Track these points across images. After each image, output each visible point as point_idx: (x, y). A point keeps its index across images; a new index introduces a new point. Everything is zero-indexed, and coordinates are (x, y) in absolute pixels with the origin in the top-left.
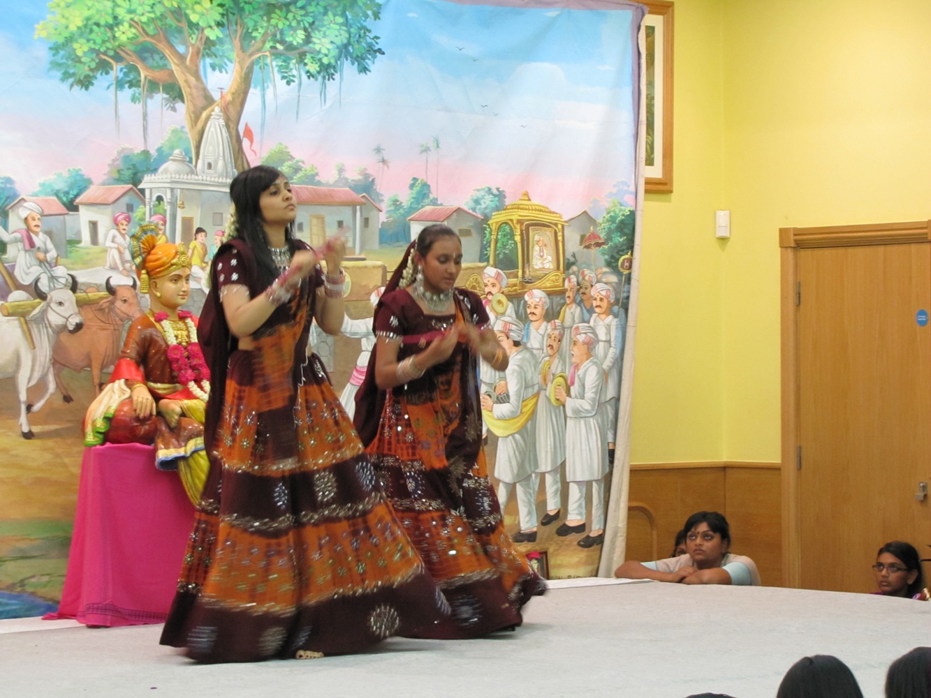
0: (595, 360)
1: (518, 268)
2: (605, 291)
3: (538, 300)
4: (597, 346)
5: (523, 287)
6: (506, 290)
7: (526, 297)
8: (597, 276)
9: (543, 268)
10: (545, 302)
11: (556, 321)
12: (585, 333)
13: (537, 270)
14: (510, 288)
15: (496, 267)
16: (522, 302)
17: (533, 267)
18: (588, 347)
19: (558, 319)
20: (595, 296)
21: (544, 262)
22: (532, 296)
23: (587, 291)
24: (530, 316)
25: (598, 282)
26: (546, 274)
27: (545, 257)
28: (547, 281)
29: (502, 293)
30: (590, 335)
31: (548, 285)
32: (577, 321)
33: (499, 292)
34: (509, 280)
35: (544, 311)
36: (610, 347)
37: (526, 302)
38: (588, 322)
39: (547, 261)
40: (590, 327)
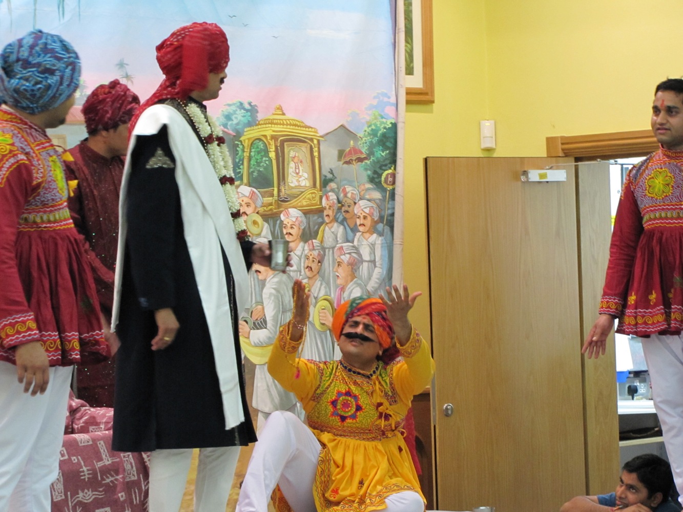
0: (360, 282)
1: (274, 187)
2: (368, 209)
3: (294, 219)
4: (361, 267)
5: (279, 206)
6: (261, 210)
7: (282, 217)
8: (360, 193)
9: (300, 186)
10: (301, 222)
11: (314, 241)
12: (349, 253)
13: (293, 188)
14: (265, 208)
15: (250, 186)
16: (278, 222)
17: (289, 185)
18: (352, 268)
19: (315, 239)
20: (359, 214)
21: (300, 179)
22: (288, 215)
23: (350, 209)
24: (286, 236)
25: (361, 199)
26: (302, 192)
27: (300, 174)
28: (304, 199)
29: (257, 213)
30: (354, 255)
31: (305, 203)
32: (340, 241)
33: (254, 213)
34: (264, 199)
35: (301, 231)
36: (375, 266)
37: (282, 222)
38: (353, 242)
39: (303, 178)
40: (354, 247)
